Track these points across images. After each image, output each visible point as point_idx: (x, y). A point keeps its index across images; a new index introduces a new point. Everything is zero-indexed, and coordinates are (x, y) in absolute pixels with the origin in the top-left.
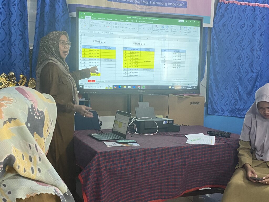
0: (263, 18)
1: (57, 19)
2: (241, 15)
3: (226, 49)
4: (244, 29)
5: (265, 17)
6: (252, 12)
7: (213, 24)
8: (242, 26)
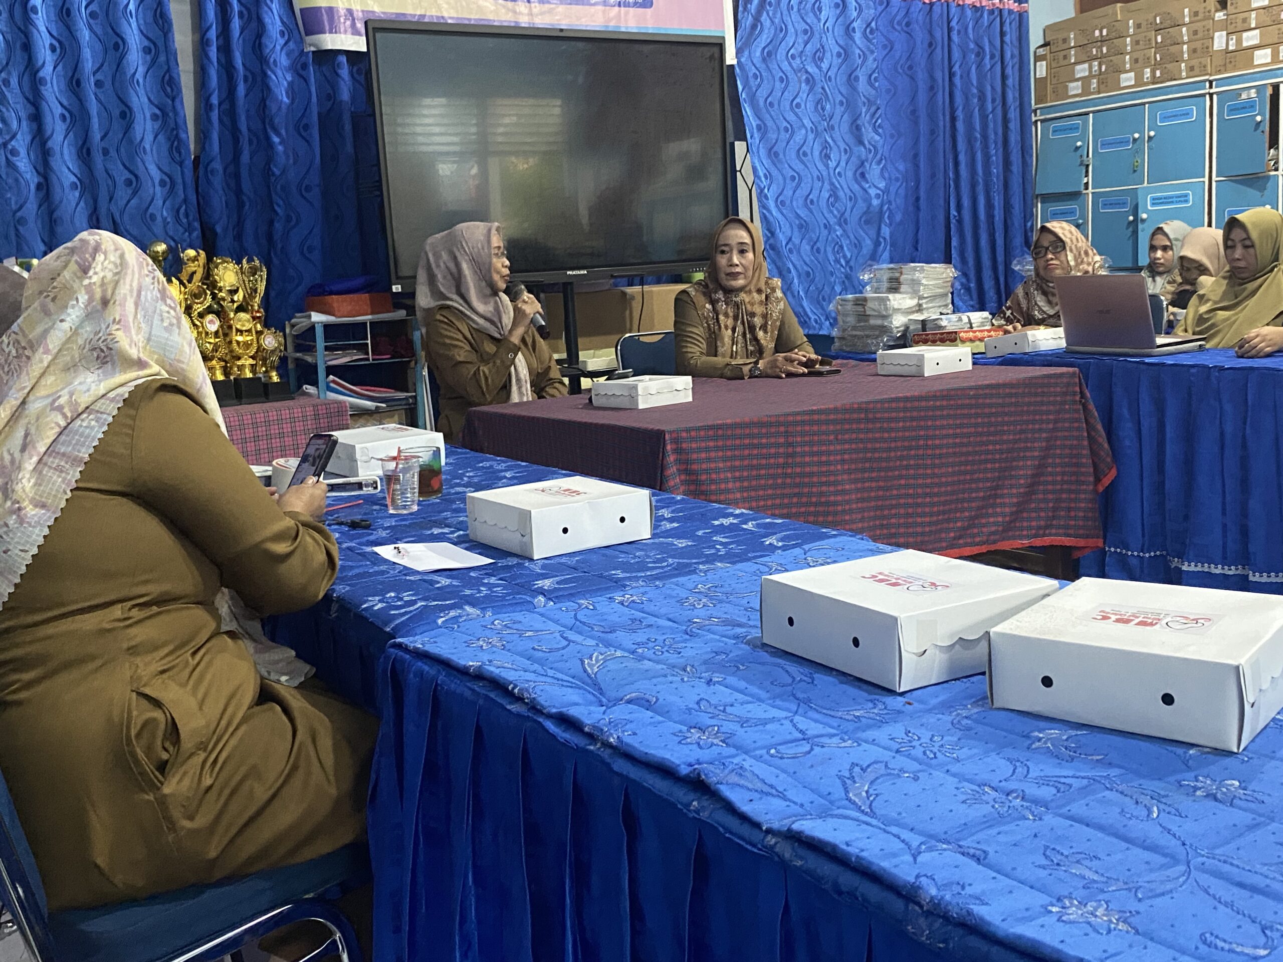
0: (868, 30)
1: (272, 60)
2: (809, 21)
3: (786, 130)
4: (825, 66)
5: (873, 24)
6: (838, 12)
7: (737, 54)
8: (817, 58)
